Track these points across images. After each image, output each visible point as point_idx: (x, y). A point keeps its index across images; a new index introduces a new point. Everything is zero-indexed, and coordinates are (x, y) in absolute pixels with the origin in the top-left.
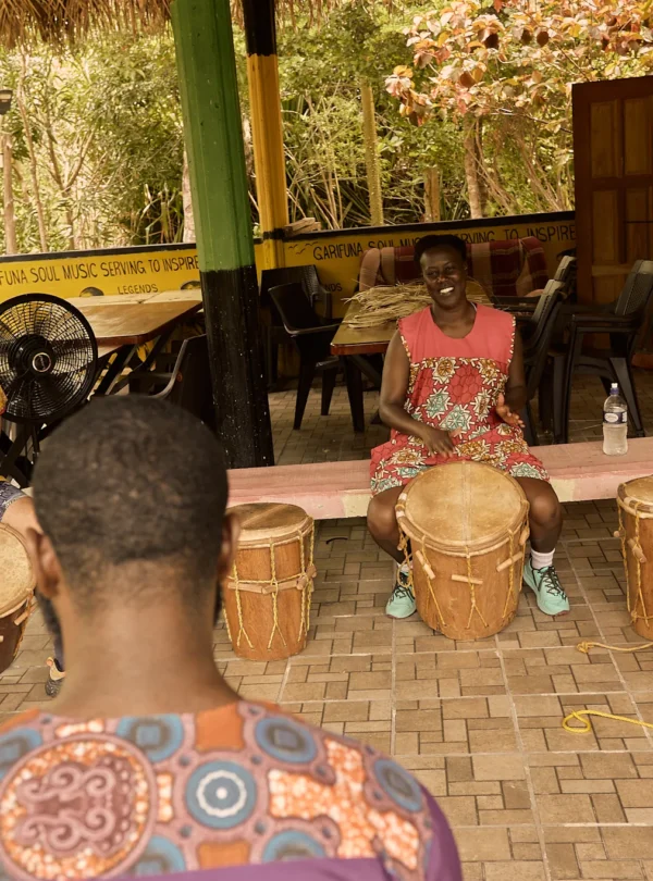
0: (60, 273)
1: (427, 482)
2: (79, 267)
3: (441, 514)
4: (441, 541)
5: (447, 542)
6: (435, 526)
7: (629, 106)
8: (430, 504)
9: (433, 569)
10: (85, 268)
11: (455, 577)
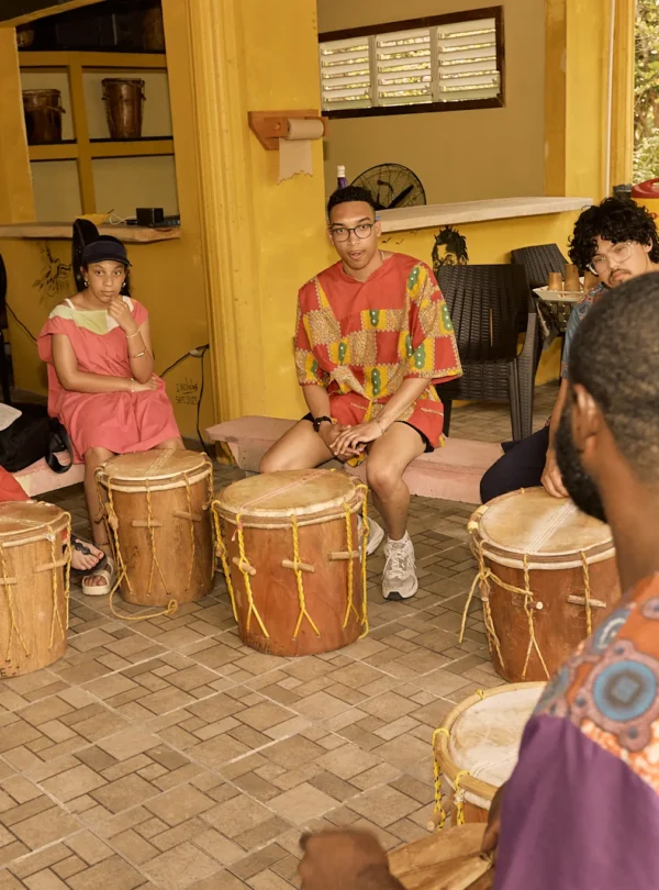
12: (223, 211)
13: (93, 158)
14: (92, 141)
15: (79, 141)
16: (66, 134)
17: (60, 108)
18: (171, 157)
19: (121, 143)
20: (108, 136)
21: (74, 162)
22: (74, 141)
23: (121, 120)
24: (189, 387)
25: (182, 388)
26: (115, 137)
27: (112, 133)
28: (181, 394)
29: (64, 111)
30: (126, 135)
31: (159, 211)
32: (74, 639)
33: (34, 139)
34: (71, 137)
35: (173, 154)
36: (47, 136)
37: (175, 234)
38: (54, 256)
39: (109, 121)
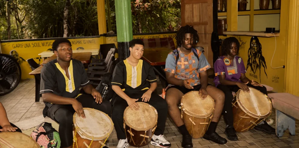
0: (41, 45)
1: (186, 99)
2: (47, 43)
3: (194, 107)
4: (199, 115)
5: (200, 115)
6: (195, 111)
7: (194, 6)
8: (190, 105)
9: (194, 122)
10: (48, 43)
11: (201, 123)
12: (294, 29)
13: (254, 15)
14: (255, 10)
15: (251, 10)
16: (248, 8)
17: (247, 2)
18: (279, 14)
19: (263, 11)
20: (259, 9)
21: (249, 16)
22: (250, 10)
23: (263, 4)
24: (276, 78)
25: (274, 78)
26: (261, 9)
27: (260, 8)
28: (274, 79)
29: (248, 3)
30: (264, 8)
31: (274, 29)
32: (238, 142)
33: (239, 10)
34: (249, 9)
35: (280, 13)
36: (242, 9)
37: (278, 35)
38: (241, 40)
39: (260, 5)
